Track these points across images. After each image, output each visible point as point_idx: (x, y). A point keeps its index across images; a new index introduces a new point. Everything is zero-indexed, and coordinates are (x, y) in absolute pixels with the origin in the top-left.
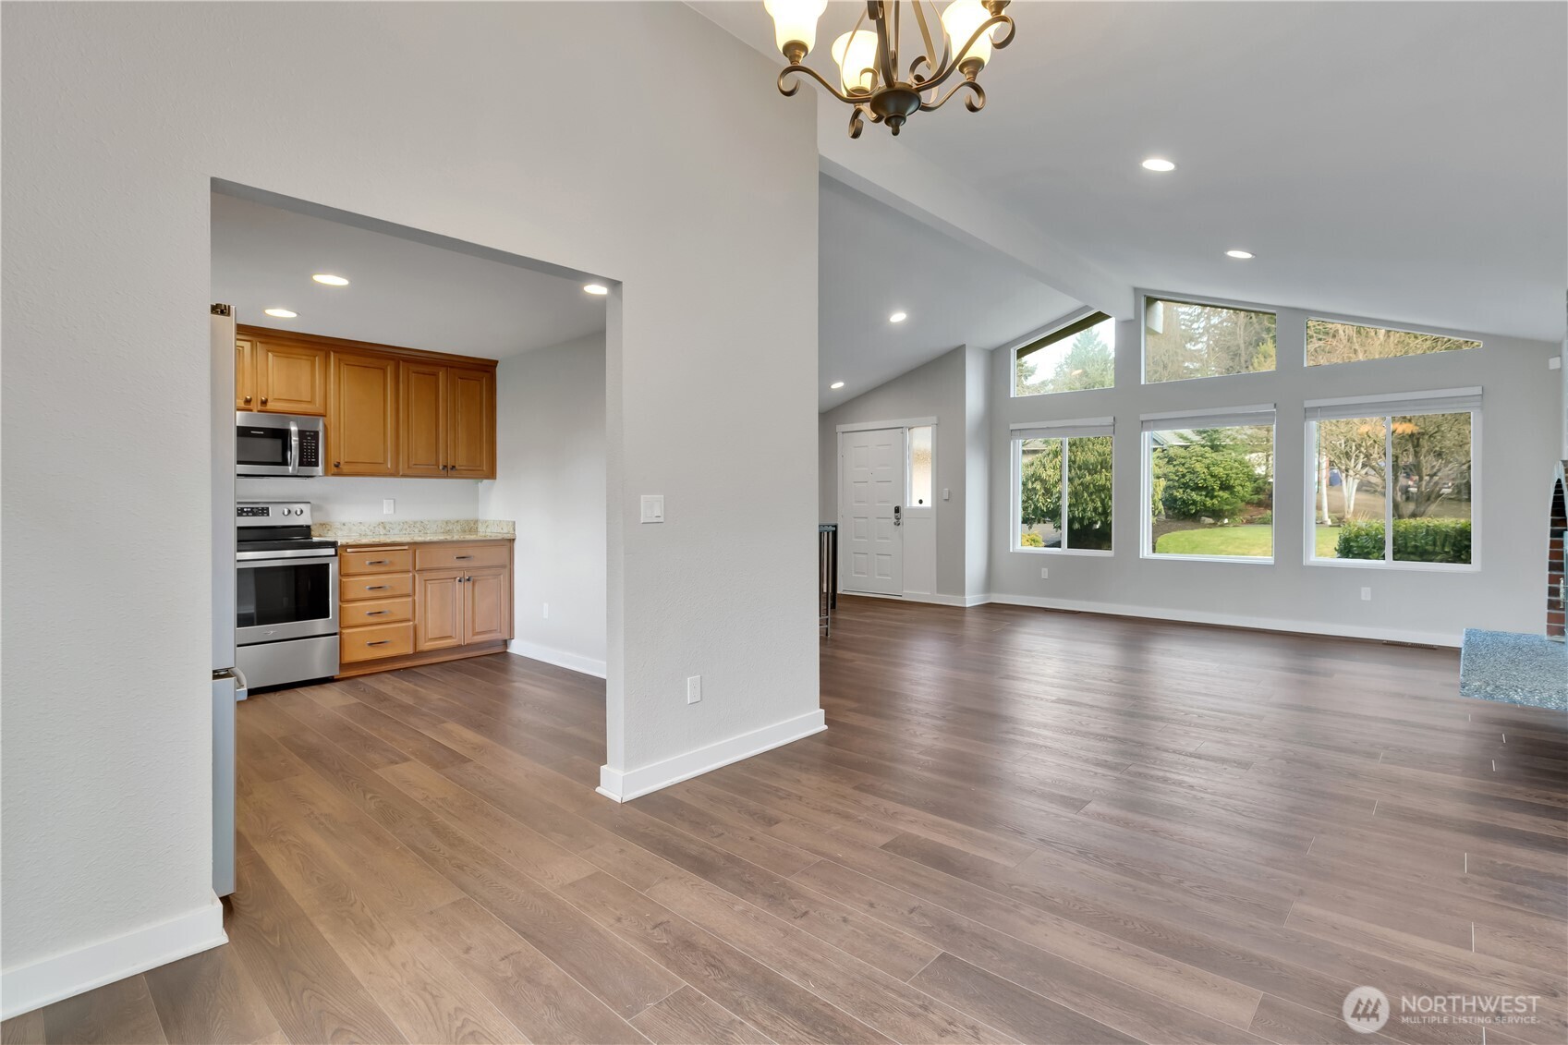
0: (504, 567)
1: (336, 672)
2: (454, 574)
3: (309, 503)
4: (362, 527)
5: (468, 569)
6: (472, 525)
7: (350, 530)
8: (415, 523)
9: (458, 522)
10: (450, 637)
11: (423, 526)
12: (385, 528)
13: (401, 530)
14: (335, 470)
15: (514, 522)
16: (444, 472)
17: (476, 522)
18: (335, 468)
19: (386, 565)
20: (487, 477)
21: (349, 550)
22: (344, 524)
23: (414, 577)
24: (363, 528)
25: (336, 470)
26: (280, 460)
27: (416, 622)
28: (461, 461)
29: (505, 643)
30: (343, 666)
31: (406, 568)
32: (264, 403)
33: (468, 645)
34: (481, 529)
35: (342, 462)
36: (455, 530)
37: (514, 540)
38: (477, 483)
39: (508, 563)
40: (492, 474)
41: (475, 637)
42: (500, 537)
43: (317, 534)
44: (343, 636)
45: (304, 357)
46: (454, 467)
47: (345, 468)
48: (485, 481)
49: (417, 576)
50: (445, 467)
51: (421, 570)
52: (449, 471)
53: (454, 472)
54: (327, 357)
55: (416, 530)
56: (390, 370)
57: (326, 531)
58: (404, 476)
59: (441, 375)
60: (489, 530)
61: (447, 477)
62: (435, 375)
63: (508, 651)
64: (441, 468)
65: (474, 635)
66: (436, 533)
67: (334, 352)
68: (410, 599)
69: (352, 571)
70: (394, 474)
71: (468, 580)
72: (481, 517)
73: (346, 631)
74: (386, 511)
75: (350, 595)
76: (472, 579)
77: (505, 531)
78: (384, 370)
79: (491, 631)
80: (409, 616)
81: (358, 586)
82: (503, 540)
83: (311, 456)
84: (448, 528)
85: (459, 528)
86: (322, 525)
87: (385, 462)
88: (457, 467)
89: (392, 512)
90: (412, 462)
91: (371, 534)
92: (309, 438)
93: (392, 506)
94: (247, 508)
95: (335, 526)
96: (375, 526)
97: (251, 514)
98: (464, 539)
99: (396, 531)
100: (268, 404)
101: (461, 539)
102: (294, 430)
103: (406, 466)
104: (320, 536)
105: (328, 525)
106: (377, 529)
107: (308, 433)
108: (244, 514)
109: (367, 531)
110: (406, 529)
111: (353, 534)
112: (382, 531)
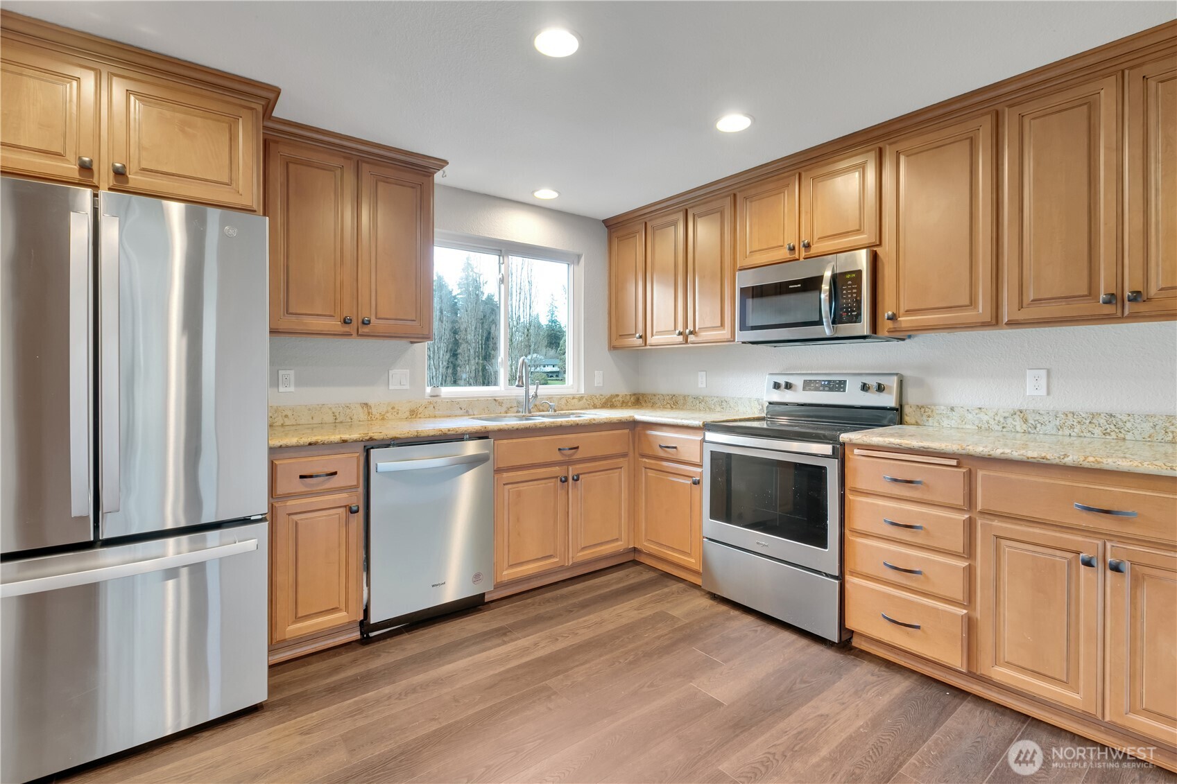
1: (834, 637)
2: (1073, 541)
3: (897, 375)
4: (982, 416)
5: (1115, 540)
7: (962, 419)
12: (1026, 421)
13: (1060, 428)
14: (889, 324)
16: (1111, 308)
18: (890, 322)
19: (918, 489)
21: (855, 451)
22: (952, 409)
25: (893, 325)
26: (817, 318)
27: (977, 613)
30: (844, 629)
31: (954, 502)
32: (808, 247)
33: (1114, 724)
35: (901, 313)
43: (913, 421)
44: (845, 585)
46: (1134, 293)
49: (978, 522)
51: (988, 513)
52: (1126, 303)
53: (1137, 307)
54: (881, 156)
55: (1097, 431)
56: (981, 136)
57: (925, 418)
58: (1012, 324)
61: (1120, 318)
62: (1087, 103)
67: (890, 144)
68: (962, 564)
70: (995, 321)
71: (1116, 569)
74: (1030, 392)
76: (1125, 568)
78: (972, 142)
80: (961, 596)
81: (872, 513)
86: (920, 407)
87: (973, 303)
89: (1043, 392)
90: (1030, 295)
91: (999, 428)
92: (850, 282)
93: (1043, 382)
94: (825, 381)
95: (937, 412)
96: (1006, 415)
97: (827, 389)
98: (1097, 466)
99: (1050, 428)
100: (812, 247)
101: (1086, 464)
102: (828, 274)
103: (1016, 306)
104: (917, 424)
105: (923, 410)
106: (1010, 420)
107: (848, 276)
108: (821, 388)
109: (992, 422)
110: (1072, 427)
111: (968, 426)
112: (1020, 426)
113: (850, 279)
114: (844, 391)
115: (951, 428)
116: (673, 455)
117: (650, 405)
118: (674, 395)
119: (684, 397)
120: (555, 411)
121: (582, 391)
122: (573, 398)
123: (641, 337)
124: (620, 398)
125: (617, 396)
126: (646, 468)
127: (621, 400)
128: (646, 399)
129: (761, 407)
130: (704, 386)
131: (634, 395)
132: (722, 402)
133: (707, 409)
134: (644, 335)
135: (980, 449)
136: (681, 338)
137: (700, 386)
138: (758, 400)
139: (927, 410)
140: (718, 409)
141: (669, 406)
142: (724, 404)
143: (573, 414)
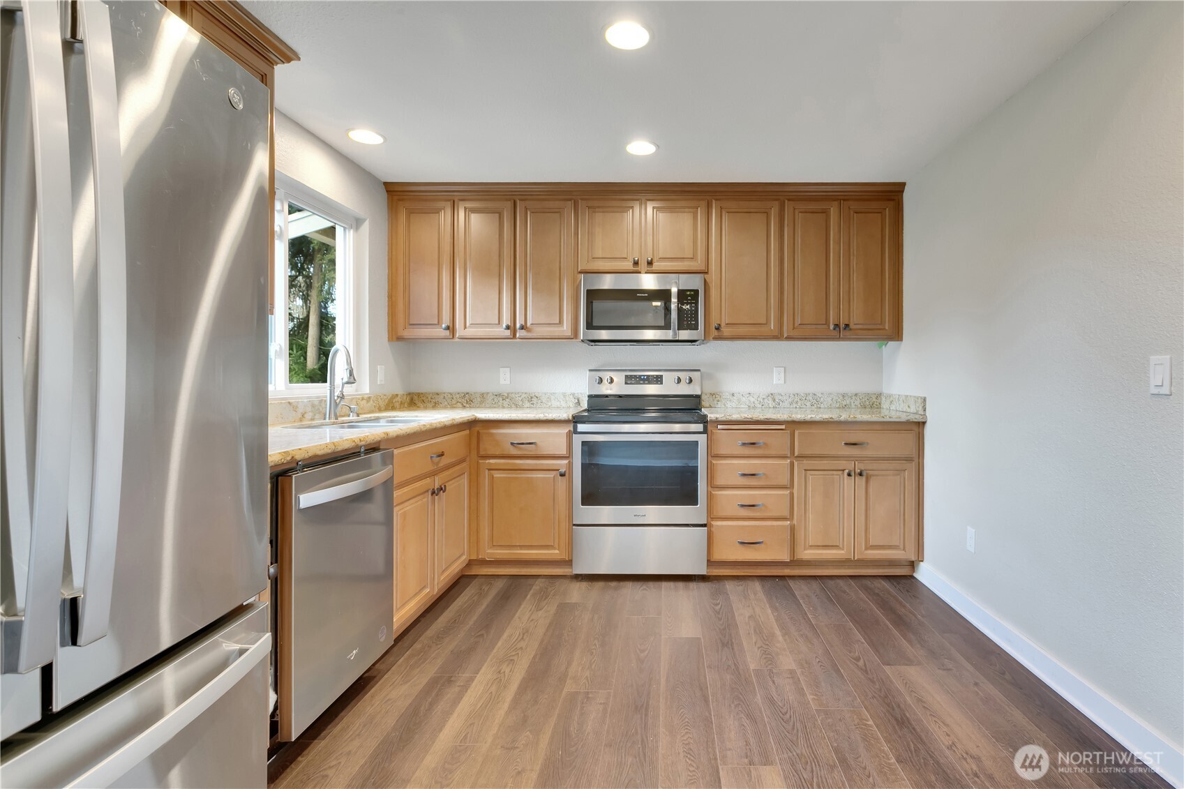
0: (909, 460)
1: (703, 571)
2: (842, 464)
3: (699, 370)
4: (750, 398)
5: (861, 459)
6: (873, 401)
7: (739, 400)
8: (807, 395)
9: (856, 395)
10: (836, 547)
11: (816, 401)
12: (774, 400)
13: (791, 403)
14: (715, 333)
15: (925, 400)
16: (836, 333)
17: (879, 395)
18: (716, 331)
19: (760, 447)
20: (891, 338)
21: (719, 427)
22: (733, 395)
23: (792, 465)
24: (752, 400)
25: (718, 333)
26: (662, 324)
27: (795, 522)
28: (857, 317)
29: (912, 565)
30: (710, 563)
31: (782, 453)
32: (650, 263)
33: (859, 560)
34: (885, 405)
35: (723, 325)
36: (853, 406)
37: (924, 423)
38: (880, 347)
39: (915, 454)
40: (896, 334)
41: (869, 552)
42: (904, 418)
43: (707, 405)
44: (713, 529)
45: (687, 210)
46: (847, 326)
47: (726, 331)
48: (891, 344)
49: (796, 463)
50: (837, 326)
51: (801, 457)
52: (843, 331)
53: (848, 333)
54: (709, 206)
55: (808, 404)
56: (774, 213)
57: (715, 402)
58: (789, 338)
59: (834, 211)
60: (893, 407)
61: (839, 339)
62: (825, 212)
63: (915, 575)
64: (832, 327)
65: (866, 549)
66: (830, 408)
67: (716, 200)
68: (787, 492)
69: (723, 452)
70: (778, 337)
71: (861, 474)
72: (885, 391)
73: (716, 523)
74: (776, 381)
75: (720, 481)
76: (864, 473)
77: (913, 410)
78: (768, 214)
79: (890, 547)
80: (786, 513)
81: (730, 470)
82: (908, 423)
83: (691, 317)
84: (844, 403)
85: (857, 403)
86: (712, 395)
87: (767, 323)
88: (852, 326)
89: (782, 381)
90: (798, 321)
91: (760, 406)
92: (689, 298)
93: (783, 375)
94: (644, 376)
95: (724, 397)
96: (764, 397)
97: (646, 382)
98: (855, 420)
99: (786, 404)
100: (654, 264)
101: (850, 419)
102: (674, 290)
103: (791, 326)
104: (710, 407)
105: (714, 396)
106: (766, 400)
107: (688, 293)
108: (641, 382)
109: (756, 402)
110: (797, 402)
111: (742, 406)
112: (771, 404)
113: (690, 295)
114: (662, 383)
115: (733, 408)
116: (531, 451)
117: (430, 405)
118: (467, 393)
119: (482, 394)
120: (358, 416)
121: (367, 391)
122: (363, 399)
123: (448, 328)
124: (398, 399)
125: (397, 395)
126: (489, 470)
127: (400, 400)
128: (424, 398)
129: (577, 401)
130: (508, 382)
131: (410, 394)
132: (532, 398)
133: (513, 406)
134: (451, 326)
135: (799, 416)
136: (508, 333)
137: (502, 382)
138: (573, 394)
139: (717, 396)
140: (527, 404)
141: (459, 405)
142: (535, 400)
143: (384, 418)
